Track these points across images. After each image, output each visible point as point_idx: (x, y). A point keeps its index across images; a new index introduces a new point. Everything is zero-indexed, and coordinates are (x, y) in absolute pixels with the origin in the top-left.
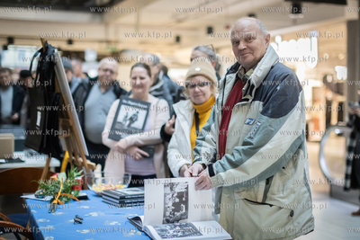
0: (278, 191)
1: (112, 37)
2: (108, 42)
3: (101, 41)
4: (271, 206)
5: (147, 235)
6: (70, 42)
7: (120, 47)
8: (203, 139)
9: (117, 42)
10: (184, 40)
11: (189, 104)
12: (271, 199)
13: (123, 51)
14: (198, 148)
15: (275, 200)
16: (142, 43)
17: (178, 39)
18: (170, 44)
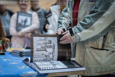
0: (111, 42)
4: (107, 50)
5: (32, 68)
8: (63, 16)
12: (107, 47)
14: (60, 21)
15: (110, 47)
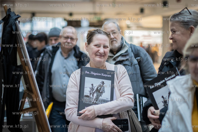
1: (97, 10)
2: (95, 14)
3: (90, 14)
6: (71, 14)
7: (103, 17)
9: (101, 14)
10: (146, 11)
11: (186, 82)
13: (106, 20)
16: (118, 14)
17: (142, 11)
18: (137, 14)
